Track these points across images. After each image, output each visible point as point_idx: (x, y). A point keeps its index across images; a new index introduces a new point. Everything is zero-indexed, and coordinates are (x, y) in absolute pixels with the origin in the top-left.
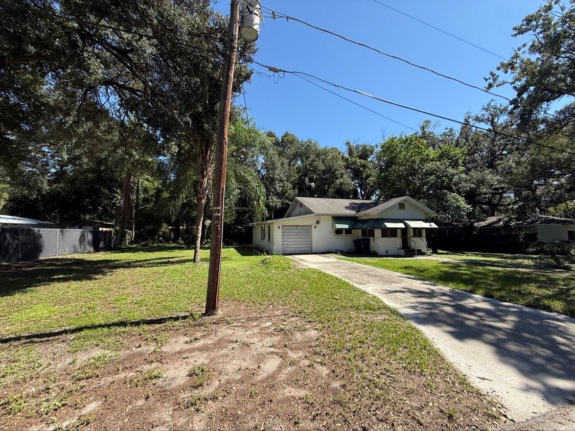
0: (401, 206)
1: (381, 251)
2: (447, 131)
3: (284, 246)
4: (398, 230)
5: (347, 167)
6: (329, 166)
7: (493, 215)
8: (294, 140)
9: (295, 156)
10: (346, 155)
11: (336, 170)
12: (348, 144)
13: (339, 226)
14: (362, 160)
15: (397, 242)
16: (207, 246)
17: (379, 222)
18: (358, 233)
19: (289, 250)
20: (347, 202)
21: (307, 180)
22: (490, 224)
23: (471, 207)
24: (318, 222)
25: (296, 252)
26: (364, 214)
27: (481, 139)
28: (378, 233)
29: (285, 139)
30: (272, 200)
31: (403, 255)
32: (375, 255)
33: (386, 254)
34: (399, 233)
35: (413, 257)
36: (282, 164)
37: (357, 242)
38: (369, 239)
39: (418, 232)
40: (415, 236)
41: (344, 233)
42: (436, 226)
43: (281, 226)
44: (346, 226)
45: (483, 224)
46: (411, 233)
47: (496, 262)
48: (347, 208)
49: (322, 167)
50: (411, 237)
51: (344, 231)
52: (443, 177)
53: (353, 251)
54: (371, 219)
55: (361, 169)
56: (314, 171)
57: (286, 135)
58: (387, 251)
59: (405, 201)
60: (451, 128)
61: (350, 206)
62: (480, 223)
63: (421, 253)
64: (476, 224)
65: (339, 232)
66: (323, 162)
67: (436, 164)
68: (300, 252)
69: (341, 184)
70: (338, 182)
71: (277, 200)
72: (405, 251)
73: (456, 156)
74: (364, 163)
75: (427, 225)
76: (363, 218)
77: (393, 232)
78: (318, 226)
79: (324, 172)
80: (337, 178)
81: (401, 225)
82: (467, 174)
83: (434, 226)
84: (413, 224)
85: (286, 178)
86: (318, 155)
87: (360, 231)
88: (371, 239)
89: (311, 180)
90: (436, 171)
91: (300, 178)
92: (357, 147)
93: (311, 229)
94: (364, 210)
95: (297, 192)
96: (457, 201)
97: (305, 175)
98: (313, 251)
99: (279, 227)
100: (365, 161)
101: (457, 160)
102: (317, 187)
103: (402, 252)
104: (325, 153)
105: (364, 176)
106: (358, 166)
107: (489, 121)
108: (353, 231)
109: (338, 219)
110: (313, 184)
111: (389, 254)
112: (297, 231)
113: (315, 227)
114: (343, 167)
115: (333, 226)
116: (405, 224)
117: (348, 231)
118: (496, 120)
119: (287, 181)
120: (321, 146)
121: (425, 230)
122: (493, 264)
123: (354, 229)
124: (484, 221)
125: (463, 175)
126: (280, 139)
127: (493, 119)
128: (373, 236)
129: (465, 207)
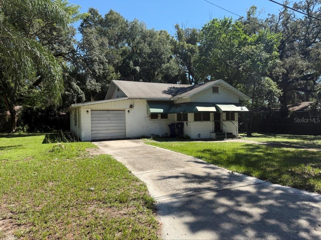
0: (215, 89)
1: (193, 134)
2: (270, 17)
3: (94, 132)
4: (211, 114)
5: (175, 51)
6: (156, 49)
7: (307, 100)
8: (118, 19)
9: (120, 38)
10: (175, 39)
11: (162, 54)
12: (177, 27)
13: (153, 110)
14: (190, 45)
15: (210, 125)
16: (17, 134)
17: (191, 105)
18: (173, 117)
19: (100, 136)
20: (166, 86)
21: (131, 63)
22: (302, 109)
23: (282, 92)
24: (131, 106)
25: (108, 138)
26: (178, 98)
27: (299, 26)
28: (191, 116)
29: (109, 17)
30: (91, 83)
31: (215, 138)
32: (188, 139)
33: (197, 138)
34: (212, 116)
35: (223, 140)
36: (102, 45)
37: (171, 126)
38: (183, 123)
39: (230, 115)
40: (228, 119)
41: (159, 118)
42: (247, 110)
43: (89, 110)
44: (161, 111)
45: (297, 108)
46: (224, 116)
47: (294, 143)
48: (165, 92)
49: (147, 50)
50: (224, 120)
51: (159, 115)
52: (257, 61)
53: (169, 135)
54: (184, 103)
55: (189, 53)
56: (140, 54)
57: (111, 13)
58: (199, 134)
59: (219, 85)
60: (273, 15)
61: (169, 90)
62: (294, 108)
63: (231, 136)
64: (291, 109)
65: (154, 116)
66: (150, 45)
67: (251, 48)
68: (112, 138)
69: (168, 68)
70: (164, 66)
71: (96, 84)
72: (216, 135)
73: (271, 41)
74: (192, 48)
75: (238, 109)
76: (179, 102)
77: (205, 116)
78: (132, 110)
79: (150, 56)
80: (164, 63)
81: (213, 109)
82: (281, 59)
83: (245, 109)
84: (224, 108)
85: (107, 61)
86: (144, 37)
87: (176, 115)
88: (185, 122)
89: (136, 64)
90: (252, 55)
91: (124, 61)
92: (187, 31)
93: (125, 114)
94: (180, 94)
95: (119, 76)
96: (270, 85)
97: (130, 58)
98: (127, 136)
99: (87, 111)
100: (193, 46)
101: (272, 45)
102: (142, 71)
103: (214, 135)
104: (152, 35)
105: (192, 61)
106: (186, 50)
107: (305, 9)
108: (169, 115)
109: (152, 103)
110: (138, 68)
111: (201, 137)
112: (108, 115)
113: (129, 111)
114: (170, 51)
115: (148, 110)
116: (217, 108)
117: (164, 116)
118: (311, 8)
119: (109, 63)
120: (148, 28)
121: (237, 113)
122: (290, 145)
123: (170, 113)
124: (298, 105)
125: (278, 61)
126: (103, 17)
127: (308, 6)
128: (186, 120)
129: (277, 92)
